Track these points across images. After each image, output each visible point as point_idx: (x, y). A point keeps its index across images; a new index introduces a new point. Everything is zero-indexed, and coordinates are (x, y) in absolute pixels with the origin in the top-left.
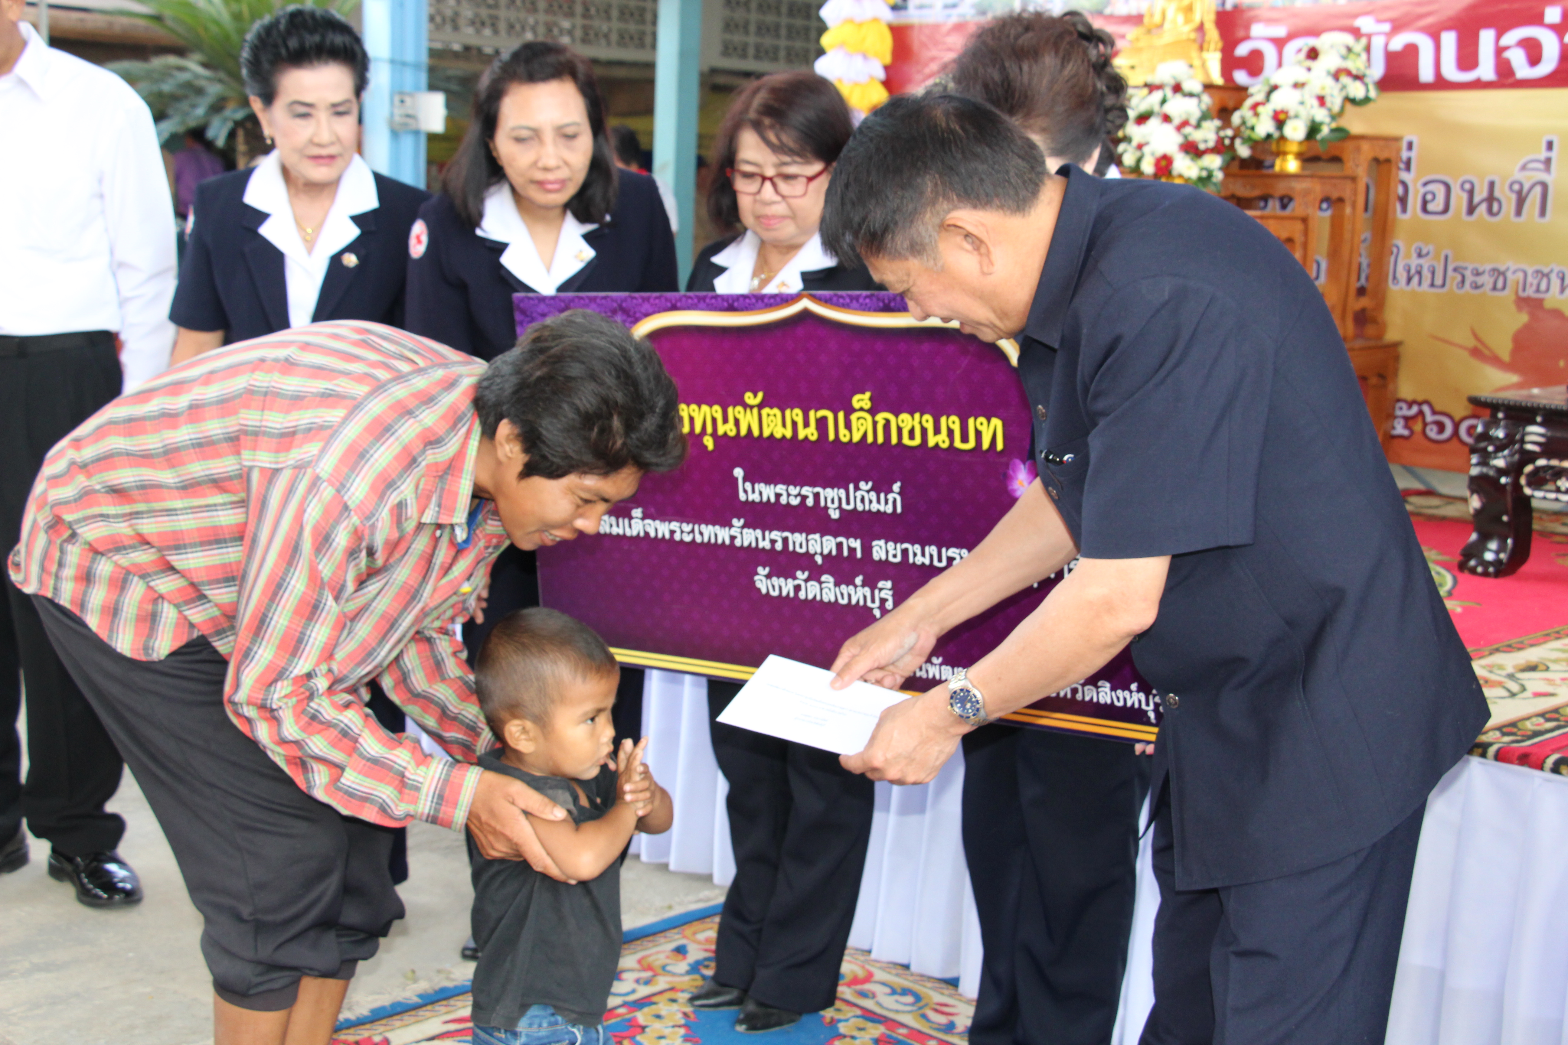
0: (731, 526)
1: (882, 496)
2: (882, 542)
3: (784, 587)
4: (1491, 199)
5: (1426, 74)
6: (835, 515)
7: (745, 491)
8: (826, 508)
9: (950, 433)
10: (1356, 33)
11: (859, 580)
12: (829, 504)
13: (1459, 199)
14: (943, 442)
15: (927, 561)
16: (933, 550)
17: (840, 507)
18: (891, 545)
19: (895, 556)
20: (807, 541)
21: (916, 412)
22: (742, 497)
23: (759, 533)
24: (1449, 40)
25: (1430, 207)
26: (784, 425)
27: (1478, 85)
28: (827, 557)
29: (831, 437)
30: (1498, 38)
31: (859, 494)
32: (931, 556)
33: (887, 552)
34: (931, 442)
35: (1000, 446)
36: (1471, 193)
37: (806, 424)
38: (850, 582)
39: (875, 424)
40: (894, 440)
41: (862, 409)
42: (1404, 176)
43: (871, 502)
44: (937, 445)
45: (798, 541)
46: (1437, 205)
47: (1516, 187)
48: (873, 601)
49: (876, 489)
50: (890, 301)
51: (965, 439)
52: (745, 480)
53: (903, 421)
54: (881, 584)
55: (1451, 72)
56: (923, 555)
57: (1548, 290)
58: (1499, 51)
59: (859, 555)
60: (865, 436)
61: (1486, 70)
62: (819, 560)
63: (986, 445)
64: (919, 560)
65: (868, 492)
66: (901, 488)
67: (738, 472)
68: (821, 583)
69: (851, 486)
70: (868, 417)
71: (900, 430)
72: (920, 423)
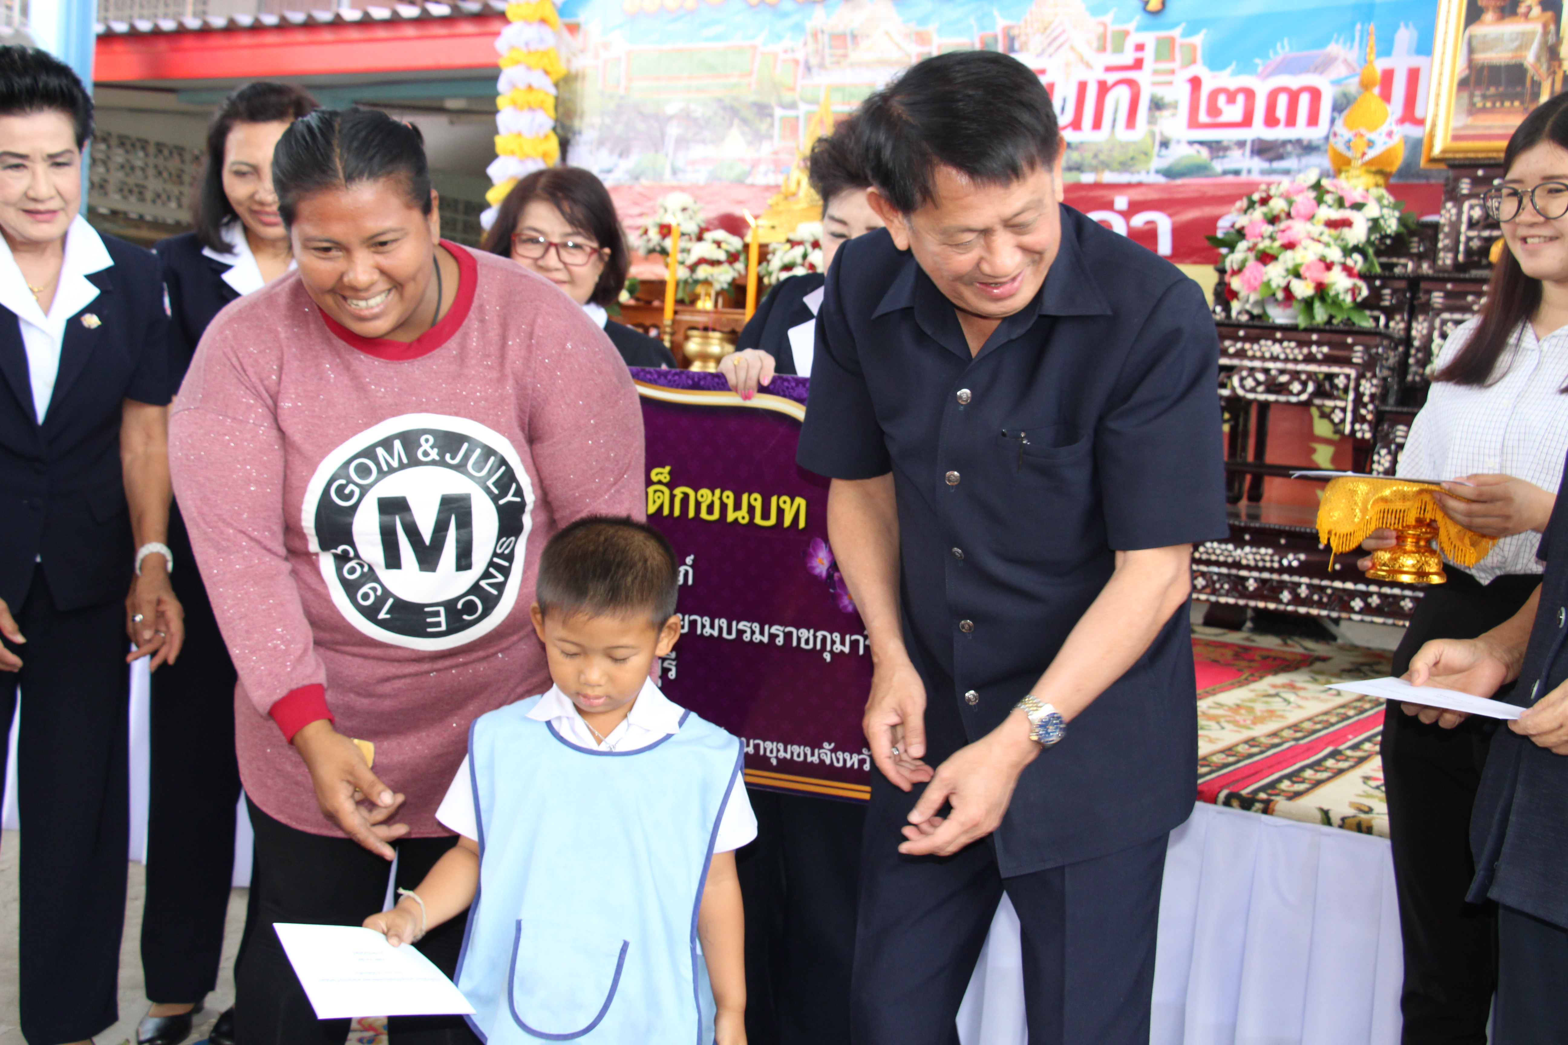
9: (751, 510)
14: (742, 516)
15: (716, 633)
16: (723, 622)
21: (716, 488)
32: (721, 629)
34: (731, 517)
35: (802, 524)
39: (672, 497)
40: (691, 514)
41: (660, 482)
44: (736, 520)
50: (700, 380)
51: (766, 515)
53: (702, 496)
56: (712, 626)
60: (661, 508)
63: (787, 522)
64: (708, 632)
66: (694, 561)
70: (667, 491)
71: (698, 504)
72: (721, 498)
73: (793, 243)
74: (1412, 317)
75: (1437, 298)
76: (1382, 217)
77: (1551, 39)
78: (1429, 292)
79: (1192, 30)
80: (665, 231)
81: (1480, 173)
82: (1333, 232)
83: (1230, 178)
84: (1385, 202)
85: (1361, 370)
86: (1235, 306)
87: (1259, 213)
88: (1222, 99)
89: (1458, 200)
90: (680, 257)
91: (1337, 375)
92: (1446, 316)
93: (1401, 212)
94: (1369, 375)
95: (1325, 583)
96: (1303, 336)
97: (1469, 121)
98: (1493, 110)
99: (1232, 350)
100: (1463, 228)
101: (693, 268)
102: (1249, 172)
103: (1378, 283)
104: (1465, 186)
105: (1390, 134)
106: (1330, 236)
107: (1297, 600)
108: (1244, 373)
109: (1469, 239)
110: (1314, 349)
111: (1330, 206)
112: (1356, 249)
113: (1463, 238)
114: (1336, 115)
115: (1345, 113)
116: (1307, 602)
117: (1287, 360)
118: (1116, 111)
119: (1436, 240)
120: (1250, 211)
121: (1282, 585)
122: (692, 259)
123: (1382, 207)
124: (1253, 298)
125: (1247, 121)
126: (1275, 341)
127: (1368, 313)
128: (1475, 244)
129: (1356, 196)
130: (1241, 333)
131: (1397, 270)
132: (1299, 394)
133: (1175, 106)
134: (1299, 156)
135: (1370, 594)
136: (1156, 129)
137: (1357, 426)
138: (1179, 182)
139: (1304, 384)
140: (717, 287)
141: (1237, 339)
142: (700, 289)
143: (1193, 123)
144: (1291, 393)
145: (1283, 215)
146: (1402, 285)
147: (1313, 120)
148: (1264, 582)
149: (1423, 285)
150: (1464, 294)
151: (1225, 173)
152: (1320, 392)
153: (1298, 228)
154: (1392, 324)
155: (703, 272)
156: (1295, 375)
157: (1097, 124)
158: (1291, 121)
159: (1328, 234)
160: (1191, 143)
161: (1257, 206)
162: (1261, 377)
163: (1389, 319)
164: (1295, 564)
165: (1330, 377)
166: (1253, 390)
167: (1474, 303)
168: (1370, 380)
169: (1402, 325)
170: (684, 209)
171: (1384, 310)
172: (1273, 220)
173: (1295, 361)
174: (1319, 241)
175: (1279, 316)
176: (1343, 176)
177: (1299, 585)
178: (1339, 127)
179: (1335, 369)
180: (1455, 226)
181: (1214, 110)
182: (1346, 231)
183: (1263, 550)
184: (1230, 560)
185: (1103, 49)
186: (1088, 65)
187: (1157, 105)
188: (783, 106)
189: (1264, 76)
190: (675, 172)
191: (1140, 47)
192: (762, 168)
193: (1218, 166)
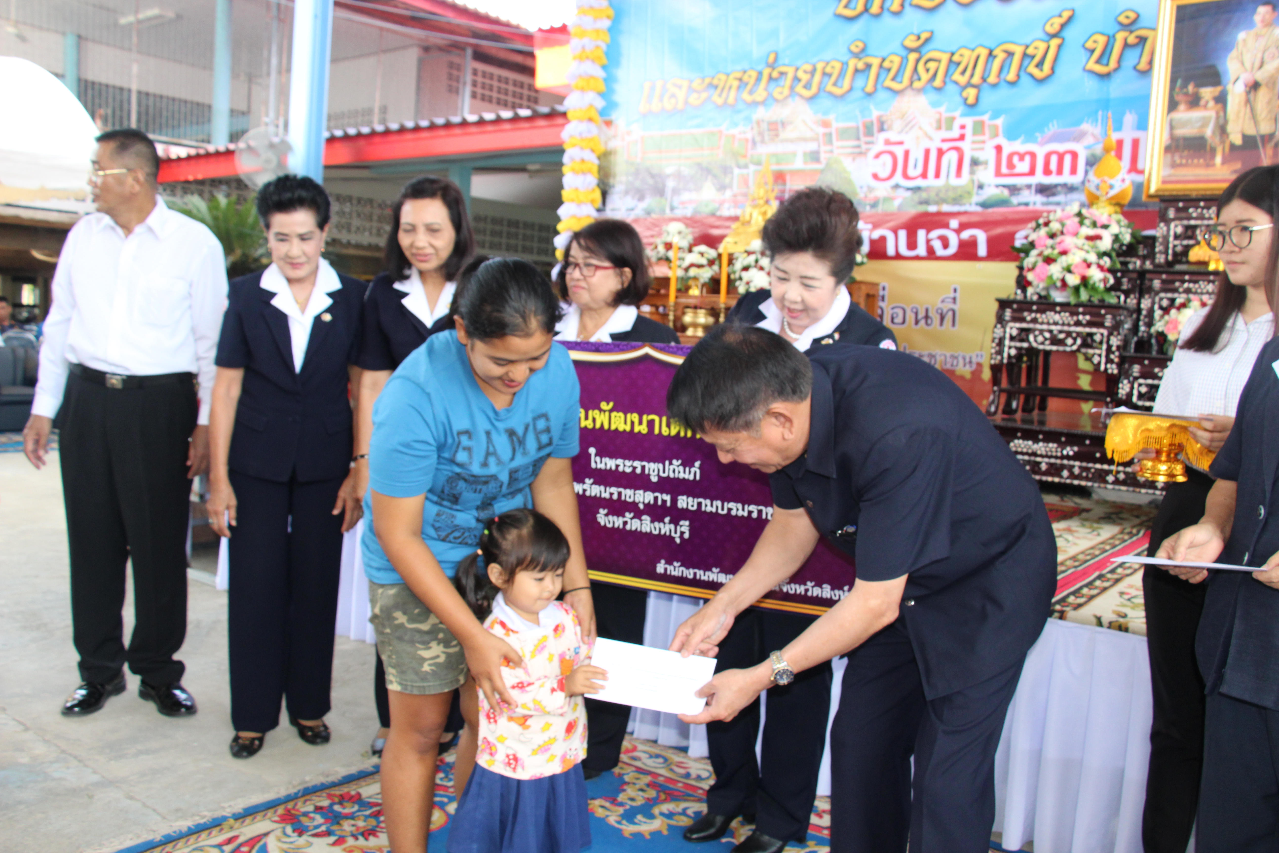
0: (584, 483)
1: (687, 469)
2: (684, 497)
3: (617, 522)
4: (927, 317)
5: (891, 251)
6: (654, 479)
7: (596, 462)
8: (649, 475)
11: (667, 520)
12: (651, 472)
13: (911, 317)
15: (714, 510)
16: (719, 503)
17: (658, 475)
18: (690, 499)
19: (693, 506)
20: (635, 494)
22: (593, 465)
23: (602, 488)
24: (903, 234)
25: (895, 321)
26: (625, 423)
27: (918, 258)
28: (647, 506)
29: (657, 431)
30: (927, 234)
31: (672, 467)
32: (717, 507)
33: (688, 503)
36: (916, 314)
37: (641, 423)
38: (661, 520)
42: (881, 304)
43: (679, 472)
45: (628, 494)
46: (899, 320)
47: (940, 311)
48: (676, 532)
49: (684, 465)
52: (596, 455)
54: (682, 523)
55: (903, 251)
56: (712, 506)
57: (957, 365)
58: (928, 241)
59: (669, 504)
61: (921, 251)
62: (641, 506)
64: (709, 509)
65: (678, 466)
66: (700, 465)
67: (592, 451)
68: (641, 520)
69: (667, 463)
73: (749, 253)
74: (1141, 296)
75: (1157, 284)
76: (1120, 233)
77: (1221, 121)
78: (1151, 280)
79: (995, 117)
80: (668, 246)
81: (1181, 205)
82: (1091, 243)
83: (1023, 208)
84: (1122, 224)
85: (1110, 330)
86: (1030, 290)
87: (1043, 231)
88: (1016, 159)
89: (1167, 222)
90: (678, 263)
91: (1095, 334)
92: (1162, 295)
93: (1132, 229)
94: (1115, 333)
95: (1090, 465)
96: (1074, 309)
97: (1173, 172)
98: (1186, 166)
99: (1029, 318)
100: (1171, 239)
101: (687, 270)
102: (1034, 204)
103: (1119, 275)
104: (1171, 213)
105: (1123, 180)
106: (1089, 246)
107: (1072, 476)
108: (1037, 333)
109: (1175, 246)
110: (1081, 317)
111: (1088, 227)
112: (1105, 254)
113: (1171, 246)
114: (1088, 168)
115: (1095, 167)
116: (1078, 477)
117: (1063, 324)
118: (949, 167)
119: (1153, 247)
120: (1037, 230)
121: (1063, 467)
122: (686, 264)
123: (1120, 226)
124: (1042, 285)
125: (1032, 172)
126: (1056, 312)
127: (1113, 293)
128: (1179, 249)
129: (1104, 220)
130: (1034, 307)
131: (1131, 267)
132: (1072, 345)
133: (986, 163)
134: (1066, 194)
135: (1118, 472)
136: (975, 177)
137: (1109, 366)
138: (990, 210)
139: (1075, 339)
140: (702, 281)
141: (1031, 311)
142: (691, 283)
143: (998, 174)
144: (1066, 345)
145: (1059, 233)
146: (1134, 276)
147: (1074, 171)
148: (1051, 465)
149: (1148, 276)
150: (1173, 282)
151: (1019, 204)
152: (1085, 345)
153: (1069, 241)
154: (1128, 300)
155: (693, 272)
156: (1069, 334)
157: (937, 175)
158: (1060, 172)
159: (1087, 245)
160: (997, 186)
161: (1042, 227)
162: (1047, 335)
163: (1127, 297)
164: (1071, 453)
165: (1091, 335)
166: (1042, 343)
167: (1180, 287)
168: (1116, 336)
169: (1135, 301)
170: (680, 233)
171: (1124, 292)
172: (1052, 236)
173: (1069, 325)
174: (1082, 249)
175: (1058, 297)
176: (1095, 207)
177: (1073, 466)
178: (1091, 176)
179: (1094, 330)
180: (1166, 238)
181: (1011, 166)
182: (1098, 242)
183: (1051, 445)
184: (1030, 451)
185: (939, 128)
186: (931, 139)
187: (975, 163)
188: (739, 167)
189: (1042, 144)
190: (672, 209)
191: (963, 127)
192: (726, 205)
193: (1015, 200)
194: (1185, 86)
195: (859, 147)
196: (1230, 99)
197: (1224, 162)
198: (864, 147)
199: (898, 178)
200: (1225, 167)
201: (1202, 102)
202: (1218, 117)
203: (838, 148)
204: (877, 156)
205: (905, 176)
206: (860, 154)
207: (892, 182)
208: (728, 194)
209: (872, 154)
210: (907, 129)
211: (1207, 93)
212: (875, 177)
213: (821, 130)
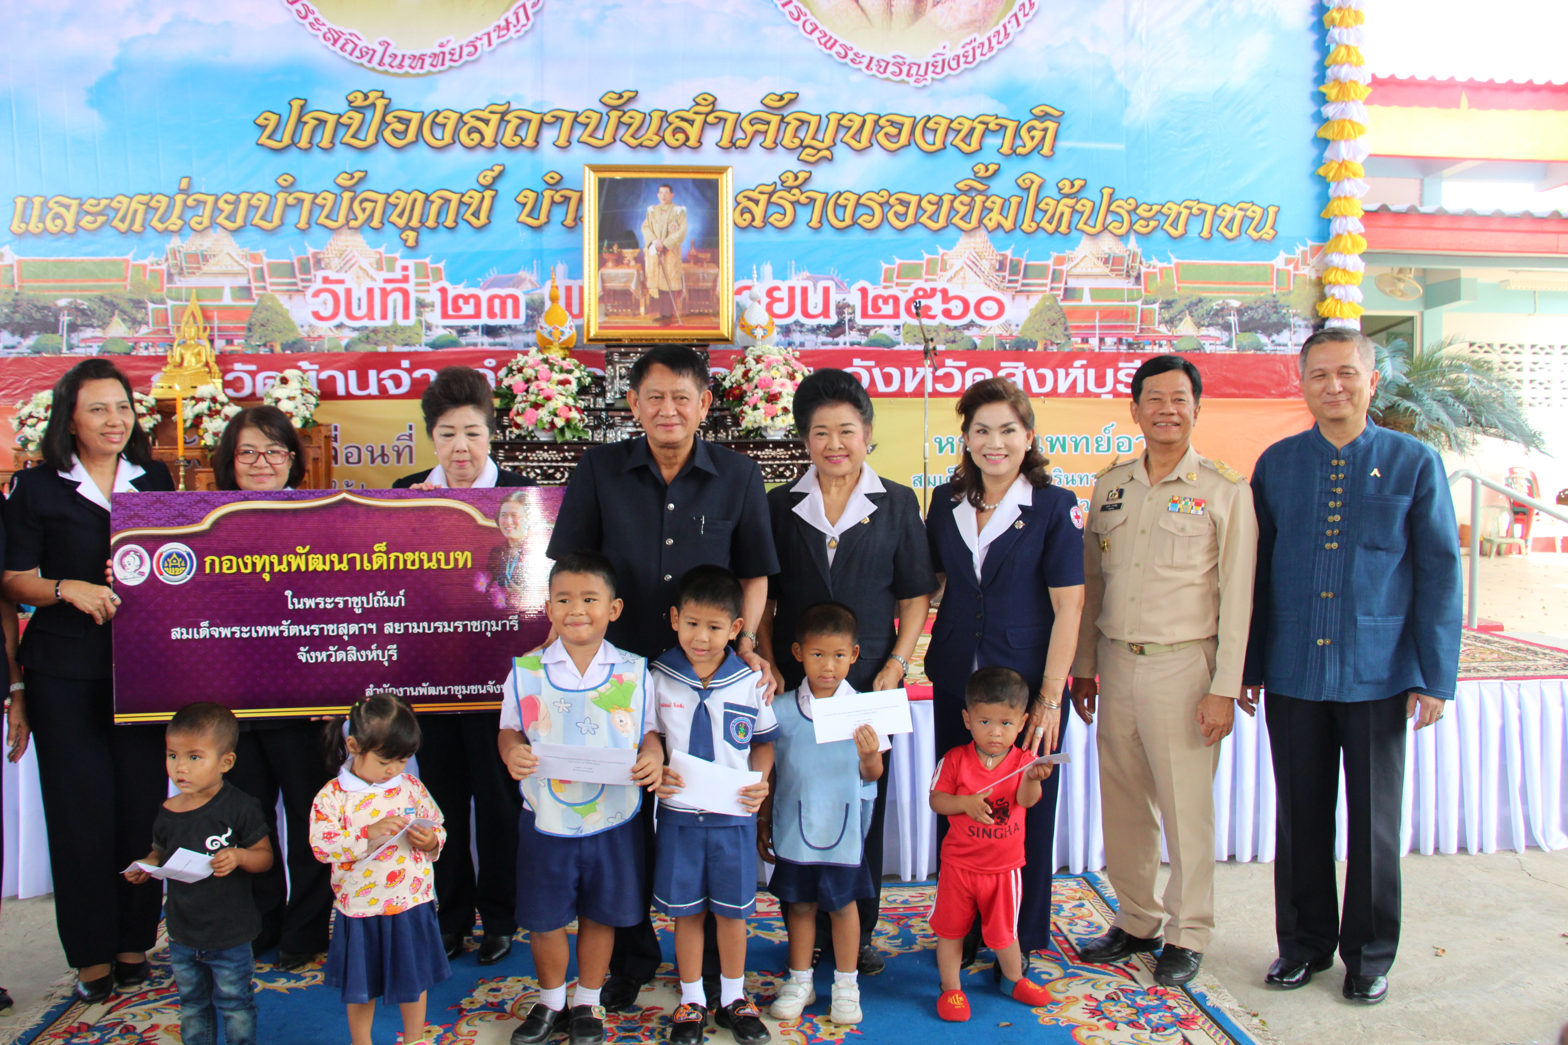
1: (392, 598)
2: (391, 624)
4: (383, 455)
5: (341, 391)
6: (358, 612)
7: (293, 604)
8: (352, 608)
10: (299, 368)
11: (374, 646)
12: (355, 606)
13: (366, 455)
15: (421, 631)
16: (426, 624)
17: (362, 607)
18: (397, 625)
19: (399, 630)
20: (339, 628)
22: (290, 607)
24: (352, 374)
25: (351, 460)
27: (370, 397)
28: (352, 636)
30: (379, 373)
31: (376, 598)
32: (424, 628)
33: (394, 629)
36: (371, 452)
38: (368, 648)
42: (334, 444)
43: (386, 603)
45: (331, 629)
46: (355, 459)
47: (395, 448)
48: (383, 657)
49: (388, 594)
52: (293, 597)
54: (389, 647)
55: (354, 390)
56: (418, 627)
58: (380, 380)
59: (375, 632)
61: (373, 390)
62: (347, 637)
64: (416, 631)
65: (382, 596)
67: (288, 593)
68: (347, 651)
76: (580, 375)
77: (642, 278)
79: (437, 260)
81: (622, 349)
83: (471, 348)
88: (461, 302)
89: (612, 364)
93: (586, 371)
96: (560, 448)
97: (606, 319)
98: (617, 314)
100: (618, 379)
102: (482, 344)
104: (616, 357)
109: (621, 385)
111: (556, 372)
112: (576, 396)
113: (618, 385)
114: (530, 312)
117: (551, 461)
118: (395, 308)
119: (604, 386)
123: (579, 370)
125: (477, 315)
126: (543, 451)
133: (432, 305)
134: (510, 335)
136: (423, 319)
138: (441, 350)
141: (521, 451)
143: (445, 315)
144: (553, 479)
146: (598, 413)
147: (516, 315)
151: (468, 345)
153: (547, 387)
156: (556, 469)
157: (384, 317)
158: (504, 315)
159: (562, 389)
160: (445, 327)
162: (538, 471)
173: (556, 461)
175: (542, 436)
180: (613, 379)
181: (457, 308)
182: (569, 386)
185: (380, 268)
186: (373, 279)
187: (421, 305)
188: (153, 302)
189: (485, 288)
190: (71, 348)
191: (405, 268)
192: (143, 344)
193: (463, 341)
194: (610, 247)
195: (295, 284)
196: (646, 259)
197: (647, 312)
198: (301, 284)
199: (342, 318)
200: (648, 316)
201: (626, 262)
202: (639, 274)
203: (272, 284)
204: (316, 294)
205: (349, 315)
206: (298, 291)
207: (336, 321)
208: (144, 330)
209: (310, 292)
210: (347, 267)
211: (629, 253)
212: (317, 315)
213: (251, 265)
